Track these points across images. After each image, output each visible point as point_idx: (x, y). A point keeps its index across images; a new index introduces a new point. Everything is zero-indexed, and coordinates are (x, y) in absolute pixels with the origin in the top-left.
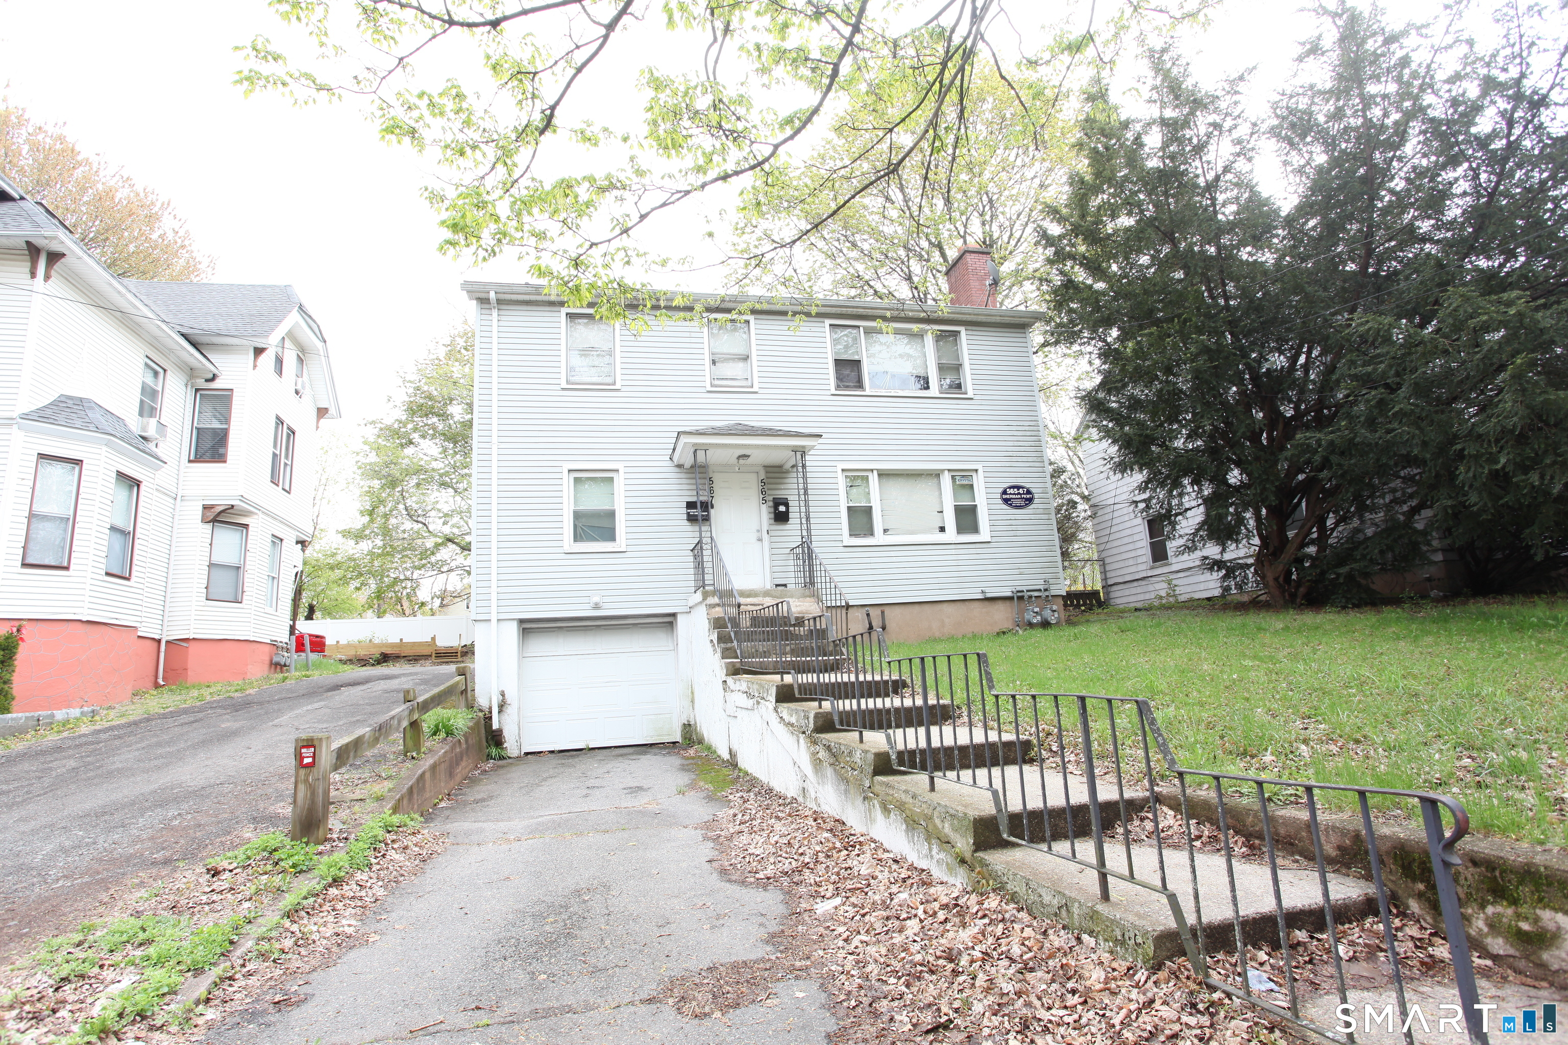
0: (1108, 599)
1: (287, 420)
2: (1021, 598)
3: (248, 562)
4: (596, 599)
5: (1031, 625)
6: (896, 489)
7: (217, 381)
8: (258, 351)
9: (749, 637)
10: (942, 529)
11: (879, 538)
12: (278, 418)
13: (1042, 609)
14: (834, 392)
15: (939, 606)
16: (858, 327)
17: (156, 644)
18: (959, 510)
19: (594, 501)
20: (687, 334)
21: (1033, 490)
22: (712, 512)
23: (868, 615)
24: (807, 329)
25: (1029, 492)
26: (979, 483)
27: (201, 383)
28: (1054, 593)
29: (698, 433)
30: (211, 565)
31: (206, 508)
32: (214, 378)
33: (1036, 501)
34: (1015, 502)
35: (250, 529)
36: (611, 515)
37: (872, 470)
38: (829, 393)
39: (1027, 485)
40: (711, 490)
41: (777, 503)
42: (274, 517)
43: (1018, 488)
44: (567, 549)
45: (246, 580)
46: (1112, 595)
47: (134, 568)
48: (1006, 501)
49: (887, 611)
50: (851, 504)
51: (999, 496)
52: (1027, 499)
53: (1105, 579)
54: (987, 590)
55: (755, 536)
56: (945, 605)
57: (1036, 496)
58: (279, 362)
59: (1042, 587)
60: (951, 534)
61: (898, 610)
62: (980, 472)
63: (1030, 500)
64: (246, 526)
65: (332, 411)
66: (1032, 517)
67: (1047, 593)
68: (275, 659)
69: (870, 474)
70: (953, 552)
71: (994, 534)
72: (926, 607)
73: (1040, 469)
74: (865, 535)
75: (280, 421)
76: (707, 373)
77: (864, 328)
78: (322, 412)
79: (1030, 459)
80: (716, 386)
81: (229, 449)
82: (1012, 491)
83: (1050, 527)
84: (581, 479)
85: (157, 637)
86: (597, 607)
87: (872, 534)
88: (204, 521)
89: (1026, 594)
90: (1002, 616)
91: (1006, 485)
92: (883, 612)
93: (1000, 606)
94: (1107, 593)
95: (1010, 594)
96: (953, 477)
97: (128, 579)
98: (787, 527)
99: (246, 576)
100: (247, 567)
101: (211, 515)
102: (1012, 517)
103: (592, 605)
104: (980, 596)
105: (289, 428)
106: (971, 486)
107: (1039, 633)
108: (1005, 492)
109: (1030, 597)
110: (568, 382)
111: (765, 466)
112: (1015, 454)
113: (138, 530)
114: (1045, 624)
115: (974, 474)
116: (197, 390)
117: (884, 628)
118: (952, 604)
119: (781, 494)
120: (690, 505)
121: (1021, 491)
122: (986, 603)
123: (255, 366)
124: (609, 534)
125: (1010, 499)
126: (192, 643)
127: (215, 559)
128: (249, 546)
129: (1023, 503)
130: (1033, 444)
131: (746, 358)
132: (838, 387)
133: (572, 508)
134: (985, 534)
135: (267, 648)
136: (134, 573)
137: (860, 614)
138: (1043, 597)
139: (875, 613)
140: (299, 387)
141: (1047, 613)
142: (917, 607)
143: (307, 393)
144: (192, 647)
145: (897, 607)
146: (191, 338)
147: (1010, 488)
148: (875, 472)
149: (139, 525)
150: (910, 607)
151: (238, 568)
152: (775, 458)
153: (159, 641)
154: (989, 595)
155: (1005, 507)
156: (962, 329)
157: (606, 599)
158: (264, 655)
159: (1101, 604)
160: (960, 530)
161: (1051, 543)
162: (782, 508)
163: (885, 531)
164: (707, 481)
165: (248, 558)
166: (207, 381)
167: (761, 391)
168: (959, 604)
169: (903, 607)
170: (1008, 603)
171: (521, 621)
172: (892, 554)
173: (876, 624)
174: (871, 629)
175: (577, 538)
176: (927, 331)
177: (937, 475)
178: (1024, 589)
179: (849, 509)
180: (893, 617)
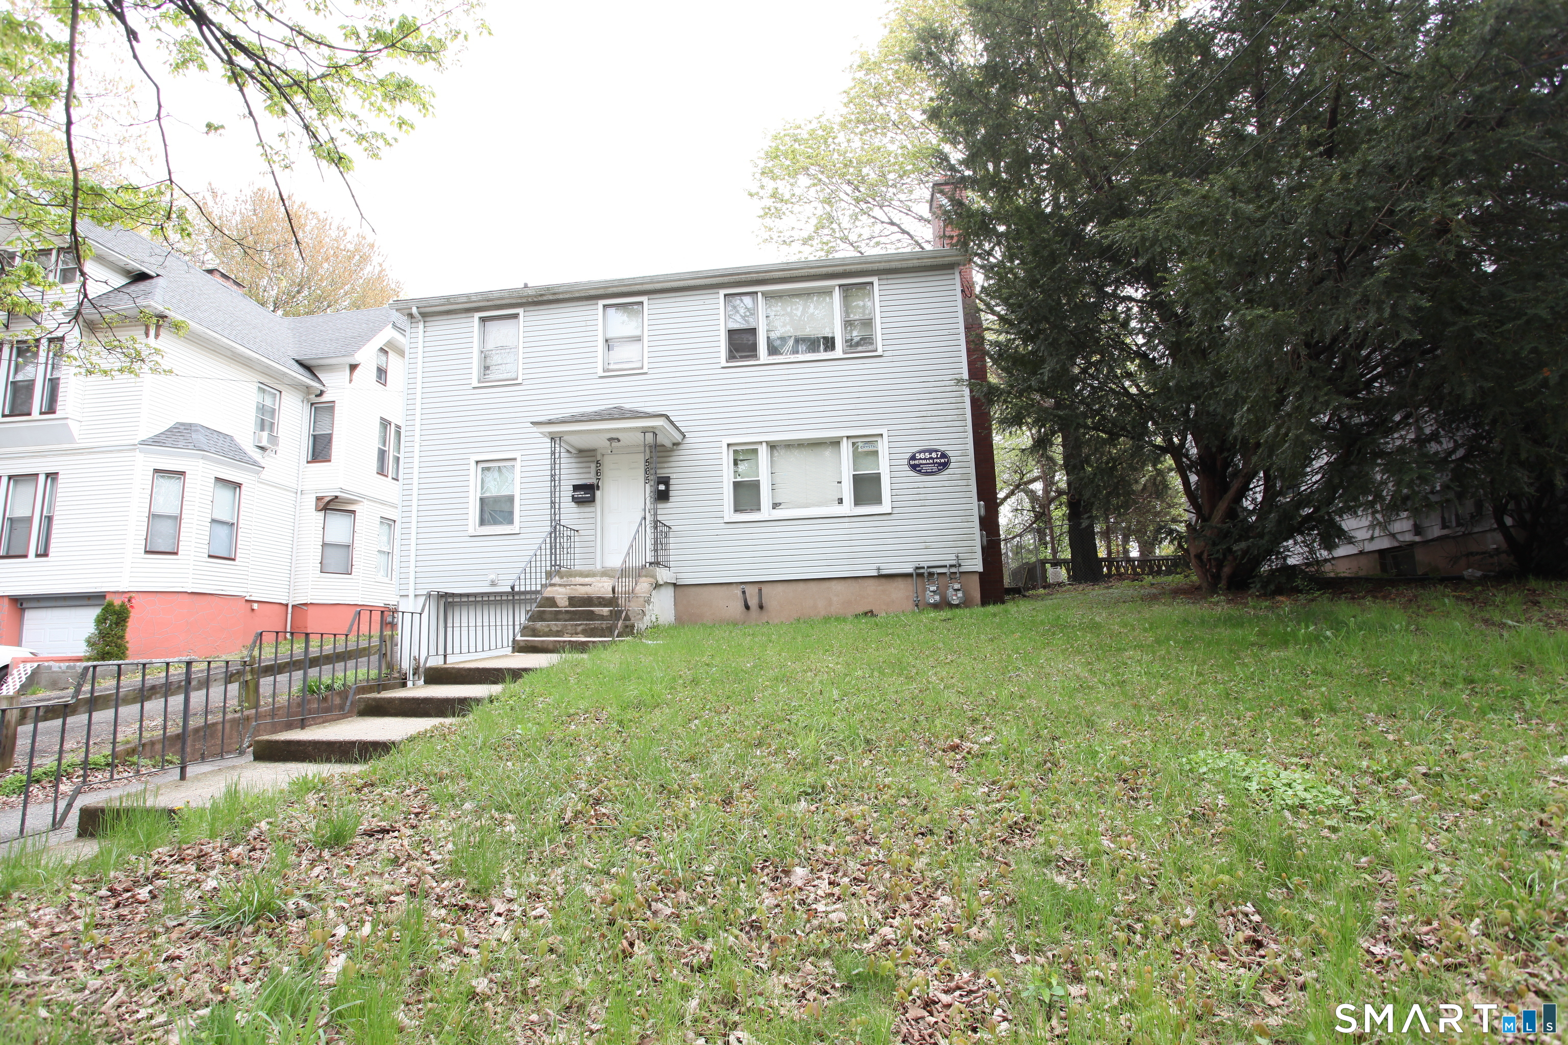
1: (395, 420)
2: (920, 575)
3: (355, 542)
4: (493, 577)
5: (930, 605)
6: (791, 463)
7: (325, 395)
8: (353, 367)
10: (840, 501)
11: (766, 512)
12: (382, 418)
13: (943, 588)
14: (724, 364)
15: (827, 584)
16: (756, 293)
17: (284, 608)
18: (858, 480)
19: (495, 489)
20: (583, 324)
21: (949, 454)
22: (598, 493)
23: (744, 592)
24: (701, 302)
25: (944, 455)
26: (883, 447)
27: (313, 399)
28: (962, 569)
30: (324, 545)
31: (319, 499)
32: (321, 394)
33: (952, 465)
34: (925, 469)
35: (357, 514)
36: (511, 499)
37: (761, 443)
38: (719, 366)
39: (942, 448)
40: (598, 473)
41: (658, 481)
42: (383, 503)
43: (930, 451)
44: (472, 532)
45: (355, 556)
47: (238, 551)
48: (914, 467)
49: (766, 589)
50: (739, 479)
51: (906, 462)
52: (940, 464)
54: (882, 566)
55: (639, 514)
56: (834, 583)
57: (952, 459)
58: (382, 373)
59: (948, 563)
60: (848, 507)
61: (780, 588)
62: (885, 436)
63: (945, 465)
64: (354, 512)
66: (946, 483)
67: (953, 570)
68: (389, 620)
69: (759, 447)
70: (846, 525)
71: (895, 504)
72: (812, 584)
73: (961, 429)
74: (752, 510)
75: (385, 424)
76: (600, 360)
77: (763, 294)
79: (949, 418)
80: (608, 370)
81: (333, 450)
82: (922, 456)
83: (968, 495)
84: (486, 466)
85: (284, 602)
86: (493, 584)
87: (758, 509)
88: (318, 509)
89: (925, 571)
90: (901, 592)
91: (914, 450)
92: (760, 590)
93: (900, 584)
95: (910, 571)
96: (854, 444)
97: (234, 560)
98: (668, 505)
99: (355, 552)
100: (356, 545)
101: (321, 505)
102: (921, 485)
103: (489, 583)
104: (875, 573)
105: (397, 426)
106: (875, 453)
108: (913, 458)
109: (931, 575)
110: (479, 382)
111: (649, 446)
112: (929, 413)
113: (241, 521)
114: (944, 604)
115: (879, 439)
116: (312, 404)
117: (761, 607)
118: (843, 582)
119: (663, 473)
120: (576, 488)
121: (934, 455)
122: (883, 581)
123: (351, 381)
124: (508, 518)
125: (918, 465)
126: (310, 607)
127: (327, 540)
128: (357, 528)
129: (935, 469)
130: (953, 400)
131: (638, 339)
132: (731, 357)
133: (479, 495)
134: (886, 506)
136: (238, 555)
137: (736, 592)
138: (955, 574)
139: (752, 591)
141: (949, 592)
142: (801, 585)
144: (311, 610)
145: (779, 585)
146: (304, 362)
147: (920, 452)
148: (764, 445)
149: (241, 517)
150: (794, 585)
151: (349, 546)
153: (287, 605)
154: (884, 572)
155: (912, 473)
156: (875, 280)
157: (502, 577)
160: (858, 501)
161: (968, 513)
162: (662, 487)
163: (775, 506)
164: (593, 466)
165: (356, 538)
166: (317, 396)
167: (651, 371)
168: (849, 581)
169: (786, 585)
170: (909, 580)
171: (440, 596)
172: (777, 529)
173: (753, 602)
174: (747, 607)
175: (482, 522)
176: (834, 287)
177: (835, 443)
178: (925, 565)
179: (737, 485)
180: (772, 596)
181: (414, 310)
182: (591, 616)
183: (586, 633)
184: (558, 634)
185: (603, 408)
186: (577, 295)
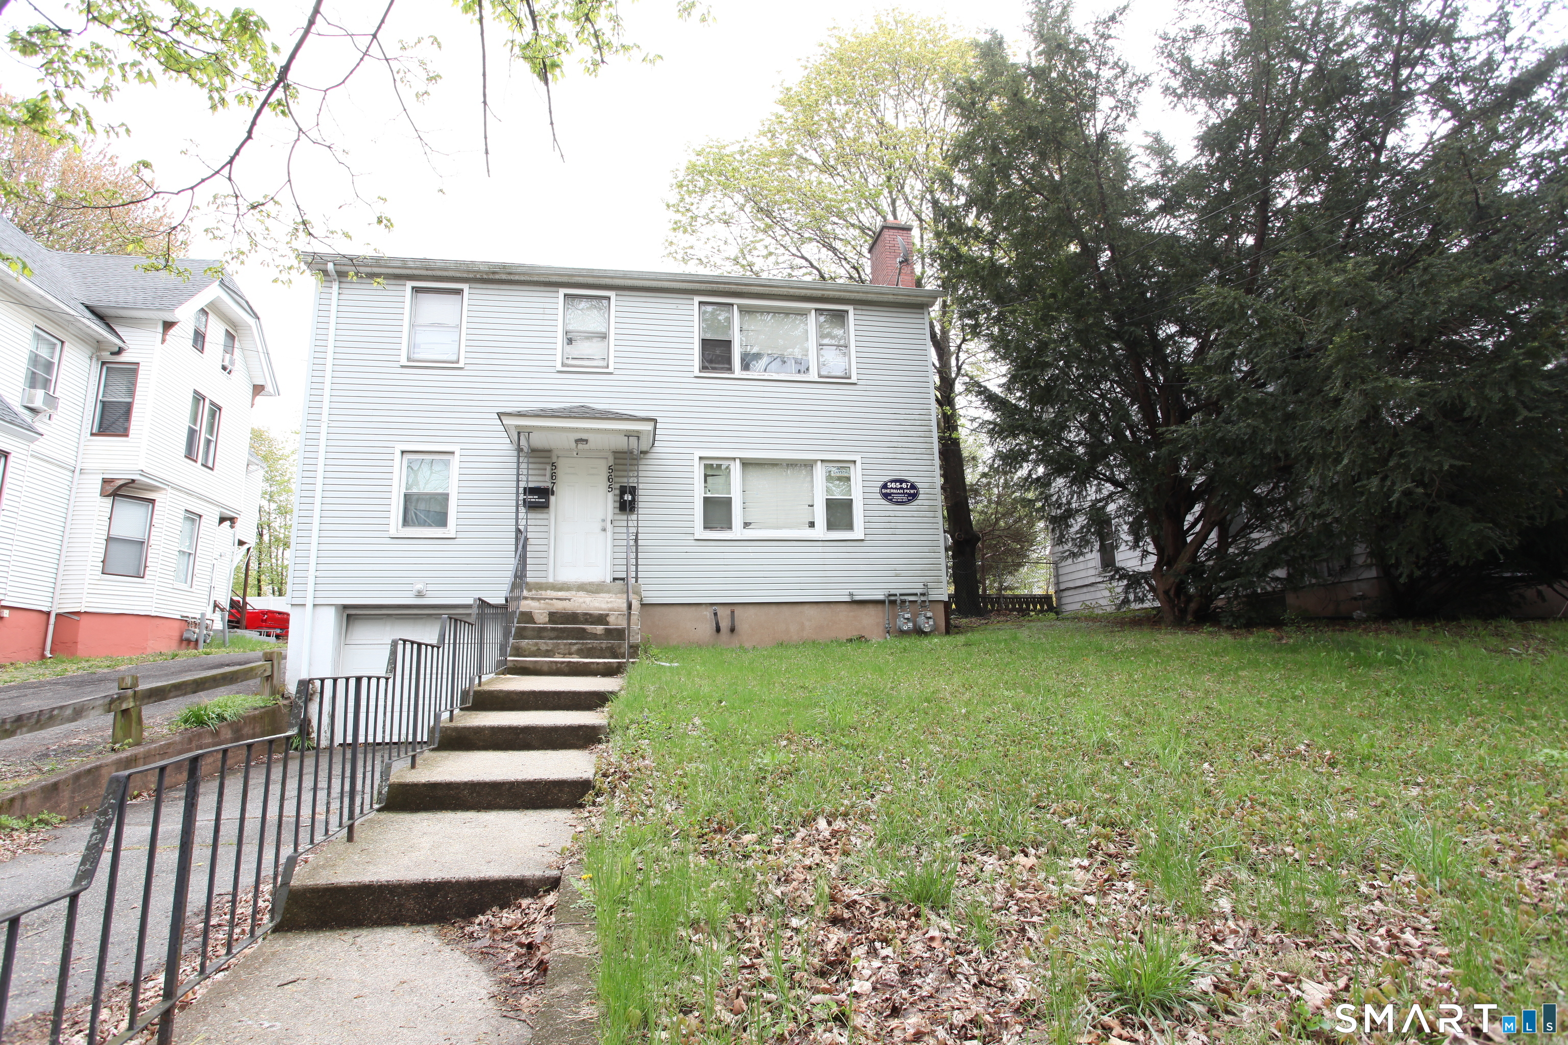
0: (1059, 604)
1: (210, 395)
2: (893, 603)
3: (152, 538)
4: (419, 587)
5: (902, 633)
6: (762, 482)
7: (123, 354)
8: (168, 325)
10: (812, 525)
11: (737, 531)
12: (195, 392)
13: (915, 615)
14: (697, 374)
15: (800, 608)
16: (732, 305)
17: (45, 617)
18: (831, 505)
20: (541, 311)
21: (918, 485)
22: (552, 499)
23: (716, 614)
24: (674, 306)
25: (913, 487)
26: (856, 474)
27: (107, 356)
28: (931, 598)
29: (520, 415)
30: (109, 539)
31: (105, 481)
32: (120, 351)
33: (921, 497)
34: (896, 498)
35: (157, 504)
36: (445, 497)
37: (734, 459)
38: (692, 375)
39: (912, 480)
40: (553, 476)
41: (623, 490)
42: (189, 493)
43: (901, 482)
44: (393, 532)
45: (149, 555)
46: (1064, 601)
48: (886, 496)
49: (738, 611)
50: (709, 495)
51: (878, 490)
52: (910, 495)
53: (1057, 583)
54: (855, 592)
55: (599, 526)
56: (806, 607)
57: (921, 491)
58: (198, 336)
59: (918, 591)
60: (820, 531)
61: (752, 611)
62: (858, 463)
63: (914, 496)
64: (152, 501)
65: (269, 388)
66: (915, 514)
67: (923, 598)
68: (186, 635)
69: (732, 463)
70: (820, 549)
71: (868, 531)
72: (785, 609)
73: (929, 462)
74: (722, 529)
75: (198, 398)
76: (559, 352)
77: (739, 306)
78: (258, 389)
79: (918, 451)
80: (568, 366)
81: (133, 423)
82: (893, 485)
83: (935, 526)
84: (414, 461)
85: (47, 609)
86: (420, 595)
87: (730, 528)
88: (104, 494)
89: (898, 598)
90: (870, 620)
91: (887, 479)
92: (733, 612)
93: (871, 610)
94: (1059, 599)
95: (881, 597)
96: (827, 468)
98: (634, 517)
99: (150, 551)
100: (151, 542)
101: (110, 489)
102: (891, 513)
103: (414, 593)
104: (847, 599)
105: (212, 403)
106: (848, 479)
107: (913, 641)
108: (885, 486)
109: (903, 602)
110: (409, 359)
111: (615, 452)
112: (900, 445)
113: (4, 502)
114: (919, 632)
115: (852, 466)
116: (103, 363)
117: (732, 630)
118: (815, 606)
119: (629, 482)
120: (528, 491)
121: (904, 485)
122: (855, 606)
123: (163, 341)
124: (441, 520)
125: (890, 494)
126: (84, 617)
127: (114, 533)
128: (154, 521)
129: (905, 499)
130: (922, 434)
131: (604, 337)
132: (704, 368)
133: (403, 491)
134: (858, 532)
135: (177, 624)
137: (708, 613)
138: (923, 603)
139: (724, 613)
140: (226, 363)
141: (921, 620)
142: (774, 608)
143: (238, 370)
144: (85, 620)
145: (751, 607)
146: (97, 310)
147: (892, 481)
148: (738, 461)
149: (5, 496)
150: (766, 608)
151: (143, 543)
152: (621, 443)
153: (48, 614)
154: (857, 598)
155: (884, 502)
156: (850, 309)
157: (430, 587)
158: (174, 632)
159: (1051, 609)
160: (831, 526)
161: (935, 543)
162: (628, 497)
163: (746, 525)
164: (549, 468)
165: (152, 533)
166: (113, 354)
167: (617, 372)
168: (822, 606)
169: (757, 608)
170: (880, 607)
171: (345, 607)
172: (750, 549)
173: (725, 624)
174: (718, 630)
175: (406, 523)
176: (810, 310)
177: (808, 465)
178: (898, 592)
179: (706, 500)
180: (744, 618)
181: (330, 266)
182: (582, 634)
183: (581, 653)
184: (547, 653)
185: (568, 405)
186: (535, 279)
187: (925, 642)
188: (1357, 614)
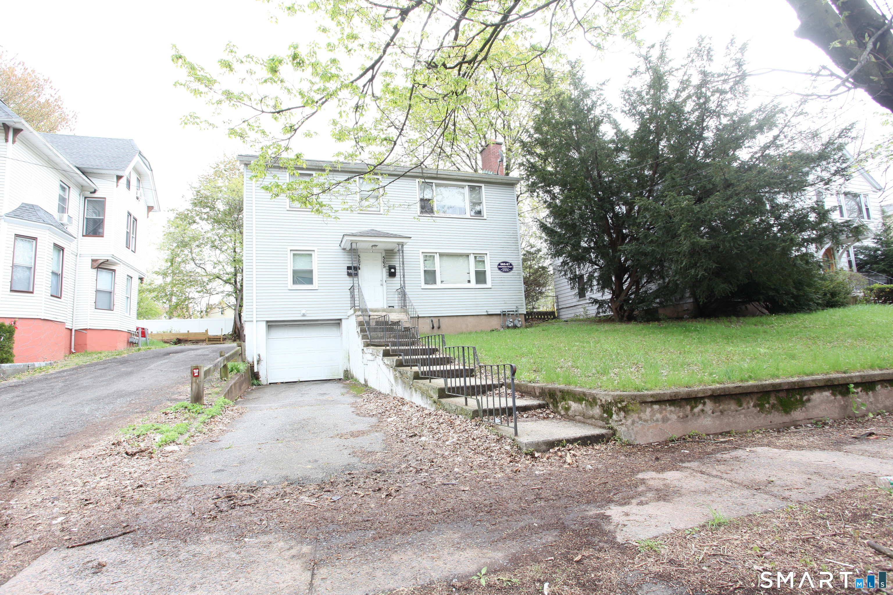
0: (559, 316)
1: (133, 214)
2: (504, 315)
3: (116, 290)
4: (304, 312)
5: (508, 327)
6: (448, 262)
7: (97, 193)
8: (119, 178)
9: (375, 330)
10: (469, 281)
11: (439, 285)
12: (129, 213)
13: (514, 320)
14: (419, 214)
15: (466, 318)
16: (433, 183)
17: (69, 331)
18: (477, 273)
19: (302, 265)
21: (513, 264)
22: (359, 271)
23: (432, 321)
24: (407, 183)
25: (511, 265)
26: (487, 260)
27: (88, 194)
28: (520, 312)
29: (353, 235)
30: (97, 291)
31: (93, 261)
32: (95, 191)
33: (514, 269)
34: (504, 270)
35: (117, 272)
36: (311, 272)
37: (436, 253)
38: (417, 215)
39: (510, 262)
40: (359, 261)
41: (390, 267)
42: (128, 266)
43: (506, 263)
44: (290, 288)
45: (115, 299)
46: (561, 314)
47: (63, 292)
48: (500, 269)
49: (441, 319)
50: (426, 269)
51: (497, 266)
53: (558, 306)
54: (489, 310)
55: (380, 283)
56: (469, 317)
57: (514, 267)
58: (129, 182)
59: (514, 310)
60: (473, 284)
61: (446, 319)
62: (488, 255)
63: (511, 269)
64: (114, 271)
65: (156, 208)
66: (512, 276)
67: (516, 313)
68: (130, 340)
69: (435, 255)
70: (473, 292)
71: (493, 284)
72: (460, 318)
73: (517, 254)
74: (432, 284)
75: (129, 214)
76: (358, 204)
77: (436, 184)
78: (150, 209)
79: (512, 249)
80: (362, 211)
81: (105, 230)
82: (503, 264)
83: (520, 282)
84: (297, 255)
85: (70, 328)
86: (304, 315)
87: (435, 283)
88: (93, 267)
89: (507, 313)
90: (495, 322)
91: (500, 261)
92: (439, 320)
93: (495, 318)
94: (558, 313)
95: (499, 313)
96: (475, 257)
97: (60, 298)
98: (395, 279)
99: (115, 296)
100: (116, 292)
101: (96, 265)
102: (502, 276)
103: (301, 314)
104: (486, 313)
105: (134, 218)
106: (484, 261)
107: (512, 331)
108: (499, 265)
109: (509, 314)
110: (290, 207)
111: (385, 250)
112: (505, 246)
113: (64, 274)
114: (515, 327)
115: (485, 256)
116: (85, 198)
117: (439, 328)
118: (472, 317)
119: (392, 263)
120: (349, 268)
122: (488, 317)
123: (117, 186)
124: (310, 281)
126: (88, 331)
127: (99, 288)
128: (116, 281)
129: (508, 270)
130: (514, 242)
131: (377, 197)
132: (422, 212)
133: (292, 268)
134: (489, 284)
135: (126, 334)
136: (63, 295)
137: (428, 321)
138: (515, 315)
139: (435, 321)
140: (138, 196)
141: (516, 322)
142: (455, 318)
143: (142, 199)
144: (89, 333)
146: (82, 169)
148: (438, 254)
149: (64, 271)
150: (452, 318)
151: (111, 292)
152: (389, 247)
153: (71, 330)
154: (489, 313)
155: (499, 271)
156: (483, 185)
157: (308, 312)
158: (124, 338)
159: (555, 317)
160: (478, 282)
161: (520, 289)
162: (393, 270)
163: (442, 282)
164: (357, 257)
165: (116, 287)
166: (91, 193)
167: (384, 214)
168: (475, 317)
169: (449, 318)
170: (498, 317)
171: (267, 322)
172: (444, 293)
173: (436, 325)
174: (433, 328)
175: (294, 283)
176: (465, 186)
177: (467, 256)
178: (506, 310)
179: (425, 271)
180: (443, 322)
182: (393, 330)
185: (367, 229)
186: (346, 170)
187: (517, 331)
188: (685, 316)
